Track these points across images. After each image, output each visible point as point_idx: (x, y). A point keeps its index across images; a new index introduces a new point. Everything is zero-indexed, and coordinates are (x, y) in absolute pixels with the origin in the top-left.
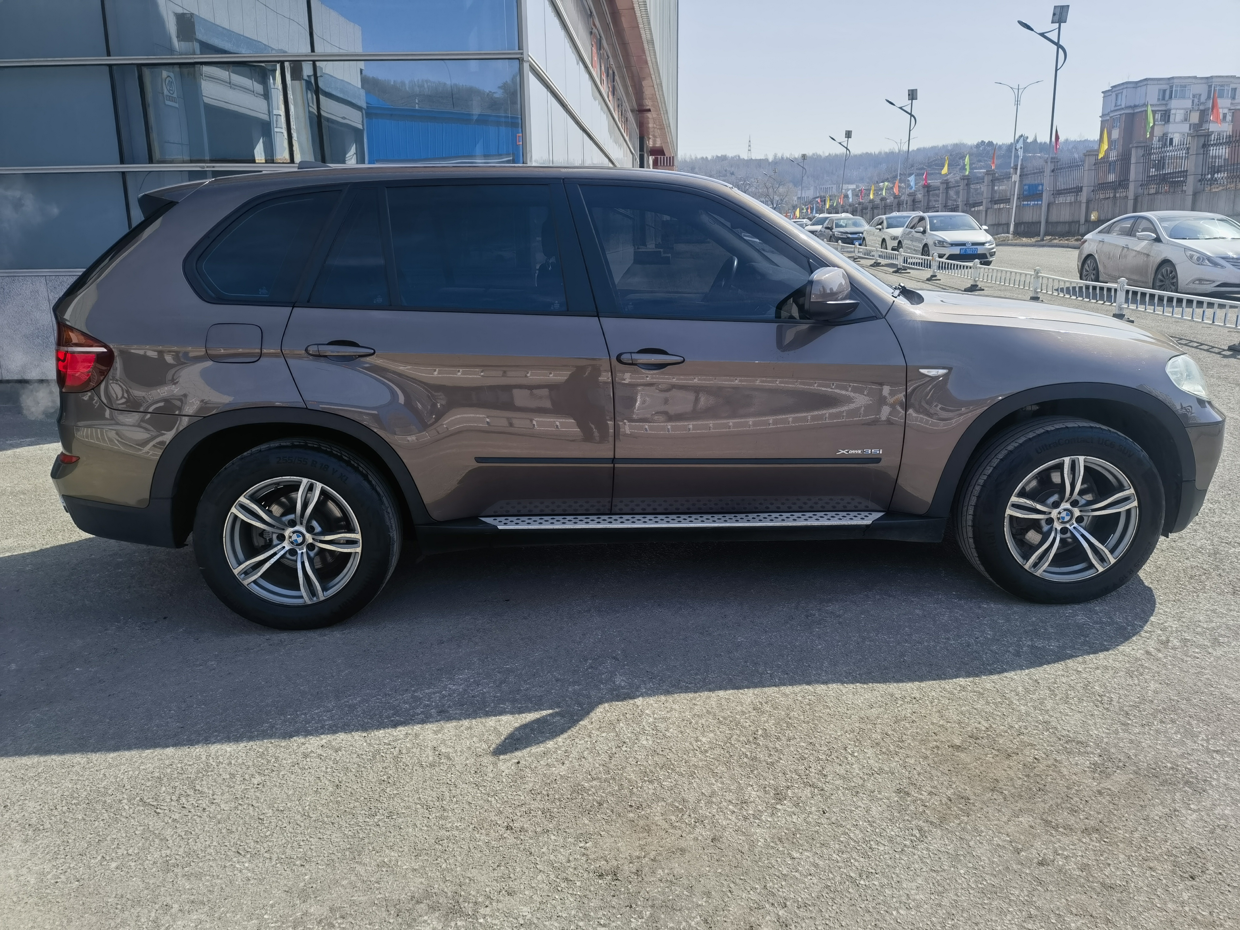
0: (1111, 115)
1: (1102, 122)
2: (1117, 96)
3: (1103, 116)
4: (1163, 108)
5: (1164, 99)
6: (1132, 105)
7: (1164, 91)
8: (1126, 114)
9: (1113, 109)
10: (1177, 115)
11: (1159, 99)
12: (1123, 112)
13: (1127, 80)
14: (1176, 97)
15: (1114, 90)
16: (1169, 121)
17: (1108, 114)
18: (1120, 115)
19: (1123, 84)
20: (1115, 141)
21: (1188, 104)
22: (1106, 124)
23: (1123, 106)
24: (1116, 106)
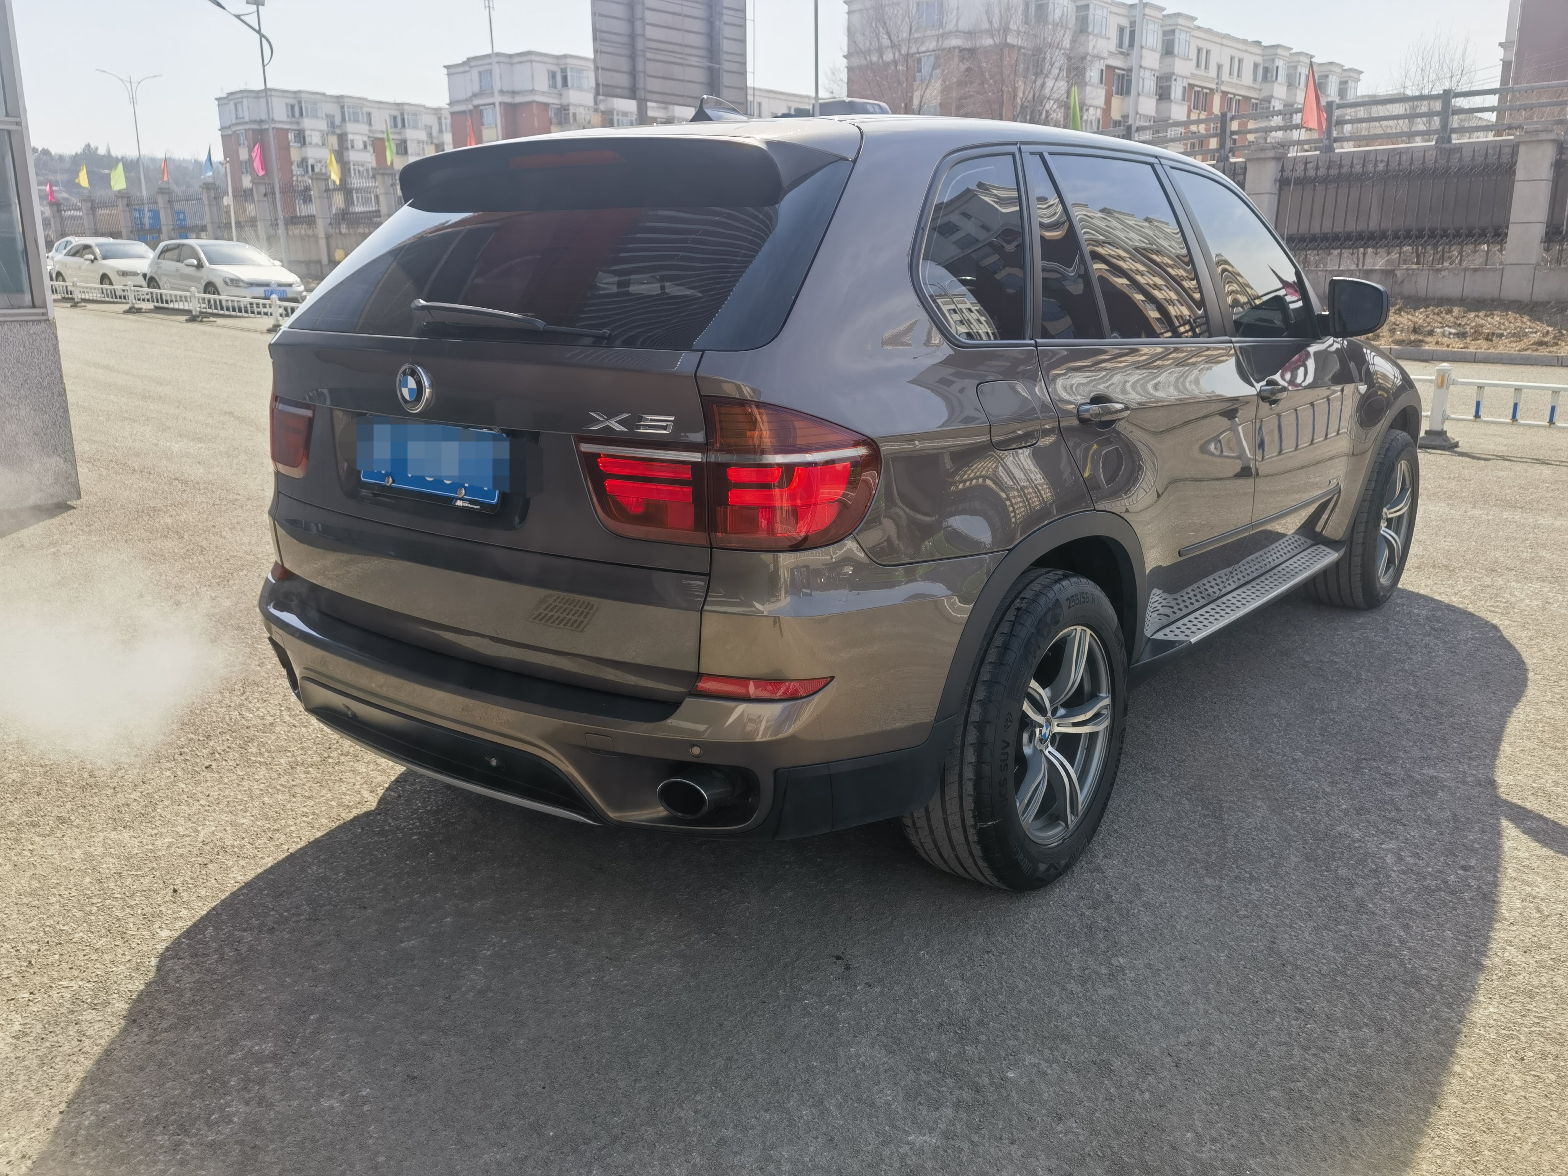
0: (234, 129)
1: (223, 136)
2: (236, 105)
3: (221, 129)
4: (295, 127)
5: (293, 116)
6: (258, 119)
7: (293, 107)
8: (253, 130)
9: (234, 121)
10: (314, 137)
11: (288, 116)
12: (248, 126)
13: (243, 88)
14: (307, 115)
15: (231, 97)
16: (305, 143)
17: (229, 127)
18: (246, 130)
19: (241, 92)
20: (246, 162)
21: (323, 125)
22: (229, 140)
23: (247, 119)
24: (237, 118)
